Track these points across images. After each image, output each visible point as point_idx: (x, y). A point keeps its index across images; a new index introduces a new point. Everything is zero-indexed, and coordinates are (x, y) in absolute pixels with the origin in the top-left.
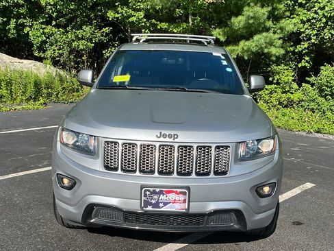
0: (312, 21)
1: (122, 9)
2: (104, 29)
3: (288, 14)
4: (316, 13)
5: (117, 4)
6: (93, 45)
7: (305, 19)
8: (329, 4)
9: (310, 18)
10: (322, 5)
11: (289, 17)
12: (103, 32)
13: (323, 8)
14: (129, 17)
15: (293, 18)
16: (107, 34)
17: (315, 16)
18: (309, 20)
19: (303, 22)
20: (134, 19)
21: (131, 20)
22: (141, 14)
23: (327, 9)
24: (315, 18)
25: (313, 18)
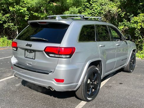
0: (93, 14)
1: (17, 6)
3: (83, 11)
4: (94, 10)
5: (14, 4)
6: (2, 22)
7: (90, 13)
8: (98, 7)
10: (96, 8)
11: (84, 12)
12: (6, 16)
13: (96, 9)
14: (19, 10)
15: (85, 12)
16: (8, 17)
17: (94, 12)
19: (89, 14)
20: (22, 11)
21: (20, 11)
22: (25, 9)
23: (98, 9)
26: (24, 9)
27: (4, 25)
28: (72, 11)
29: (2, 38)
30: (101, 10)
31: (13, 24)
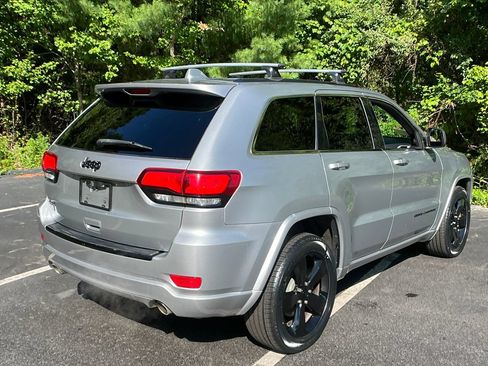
0: (332, 57)
1: (79, 36)
2: (46, 65)
3: (300, 47)
4: (336, 46)
5: (71, 29)
6: (31, 87)
7: (322, 54)
8: (352, 36)
9: (329, 53)
10: (343, 37)
11: (302, 51)
12: (44, 68)
13: (344, 41)
14: (88, 47)
15: (307, 52)
16: (50, 72)
17: (336, 50)
18: (327, 56)
19: (319, 58)
20: (97, 50)
21: (91, 52)
22: (107, 44)
23: (350, 42)
24: (335, 54)
25: (333, 53)
26: (101, 43)
27: (39, 98)
28: (262, 47)
29: (31, 139)
30: (362, 43)
31: (67, 95)
